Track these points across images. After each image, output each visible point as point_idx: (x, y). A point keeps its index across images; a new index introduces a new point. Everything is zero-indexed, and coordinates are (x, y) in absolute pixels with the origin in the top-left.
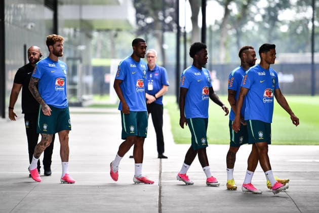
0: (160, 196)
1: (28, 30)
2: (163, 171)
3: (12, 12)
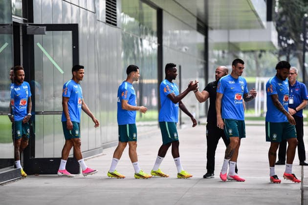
0: (302, 199)
1: (183, 52)
2: (304, 177)
3: (169, 37)
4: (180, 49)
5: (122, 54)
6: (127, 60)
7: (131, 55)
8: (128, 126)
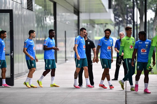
0: (126, 97)
2: (127, 86)
3: (60, 17)
4: (66, 23)
5: (36, 25)
6: (38, 28)
7: (40, 25)
8: (29, 60)
